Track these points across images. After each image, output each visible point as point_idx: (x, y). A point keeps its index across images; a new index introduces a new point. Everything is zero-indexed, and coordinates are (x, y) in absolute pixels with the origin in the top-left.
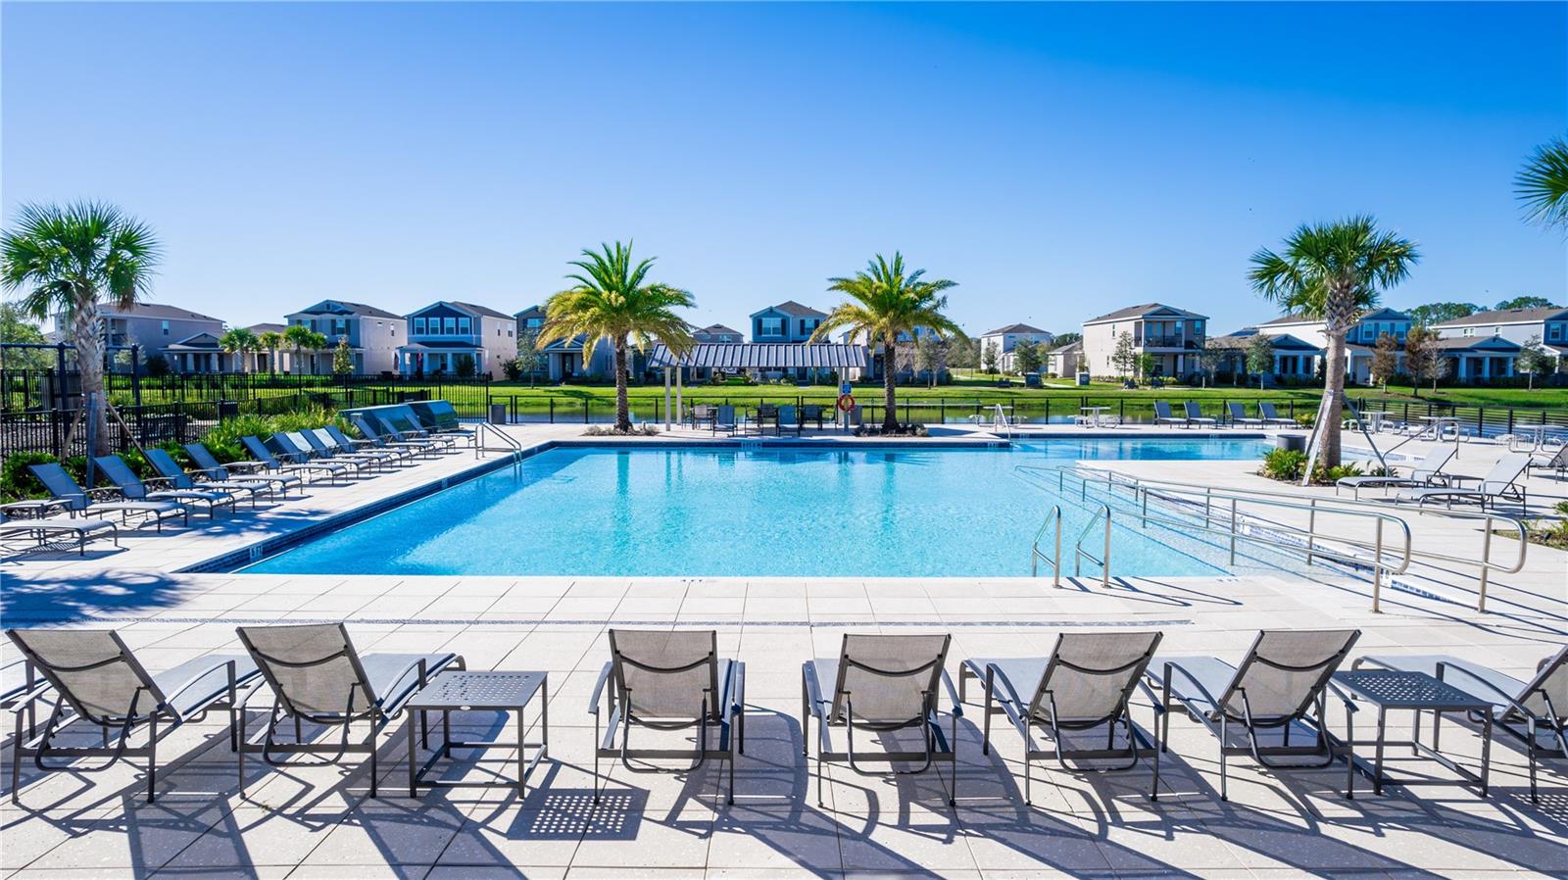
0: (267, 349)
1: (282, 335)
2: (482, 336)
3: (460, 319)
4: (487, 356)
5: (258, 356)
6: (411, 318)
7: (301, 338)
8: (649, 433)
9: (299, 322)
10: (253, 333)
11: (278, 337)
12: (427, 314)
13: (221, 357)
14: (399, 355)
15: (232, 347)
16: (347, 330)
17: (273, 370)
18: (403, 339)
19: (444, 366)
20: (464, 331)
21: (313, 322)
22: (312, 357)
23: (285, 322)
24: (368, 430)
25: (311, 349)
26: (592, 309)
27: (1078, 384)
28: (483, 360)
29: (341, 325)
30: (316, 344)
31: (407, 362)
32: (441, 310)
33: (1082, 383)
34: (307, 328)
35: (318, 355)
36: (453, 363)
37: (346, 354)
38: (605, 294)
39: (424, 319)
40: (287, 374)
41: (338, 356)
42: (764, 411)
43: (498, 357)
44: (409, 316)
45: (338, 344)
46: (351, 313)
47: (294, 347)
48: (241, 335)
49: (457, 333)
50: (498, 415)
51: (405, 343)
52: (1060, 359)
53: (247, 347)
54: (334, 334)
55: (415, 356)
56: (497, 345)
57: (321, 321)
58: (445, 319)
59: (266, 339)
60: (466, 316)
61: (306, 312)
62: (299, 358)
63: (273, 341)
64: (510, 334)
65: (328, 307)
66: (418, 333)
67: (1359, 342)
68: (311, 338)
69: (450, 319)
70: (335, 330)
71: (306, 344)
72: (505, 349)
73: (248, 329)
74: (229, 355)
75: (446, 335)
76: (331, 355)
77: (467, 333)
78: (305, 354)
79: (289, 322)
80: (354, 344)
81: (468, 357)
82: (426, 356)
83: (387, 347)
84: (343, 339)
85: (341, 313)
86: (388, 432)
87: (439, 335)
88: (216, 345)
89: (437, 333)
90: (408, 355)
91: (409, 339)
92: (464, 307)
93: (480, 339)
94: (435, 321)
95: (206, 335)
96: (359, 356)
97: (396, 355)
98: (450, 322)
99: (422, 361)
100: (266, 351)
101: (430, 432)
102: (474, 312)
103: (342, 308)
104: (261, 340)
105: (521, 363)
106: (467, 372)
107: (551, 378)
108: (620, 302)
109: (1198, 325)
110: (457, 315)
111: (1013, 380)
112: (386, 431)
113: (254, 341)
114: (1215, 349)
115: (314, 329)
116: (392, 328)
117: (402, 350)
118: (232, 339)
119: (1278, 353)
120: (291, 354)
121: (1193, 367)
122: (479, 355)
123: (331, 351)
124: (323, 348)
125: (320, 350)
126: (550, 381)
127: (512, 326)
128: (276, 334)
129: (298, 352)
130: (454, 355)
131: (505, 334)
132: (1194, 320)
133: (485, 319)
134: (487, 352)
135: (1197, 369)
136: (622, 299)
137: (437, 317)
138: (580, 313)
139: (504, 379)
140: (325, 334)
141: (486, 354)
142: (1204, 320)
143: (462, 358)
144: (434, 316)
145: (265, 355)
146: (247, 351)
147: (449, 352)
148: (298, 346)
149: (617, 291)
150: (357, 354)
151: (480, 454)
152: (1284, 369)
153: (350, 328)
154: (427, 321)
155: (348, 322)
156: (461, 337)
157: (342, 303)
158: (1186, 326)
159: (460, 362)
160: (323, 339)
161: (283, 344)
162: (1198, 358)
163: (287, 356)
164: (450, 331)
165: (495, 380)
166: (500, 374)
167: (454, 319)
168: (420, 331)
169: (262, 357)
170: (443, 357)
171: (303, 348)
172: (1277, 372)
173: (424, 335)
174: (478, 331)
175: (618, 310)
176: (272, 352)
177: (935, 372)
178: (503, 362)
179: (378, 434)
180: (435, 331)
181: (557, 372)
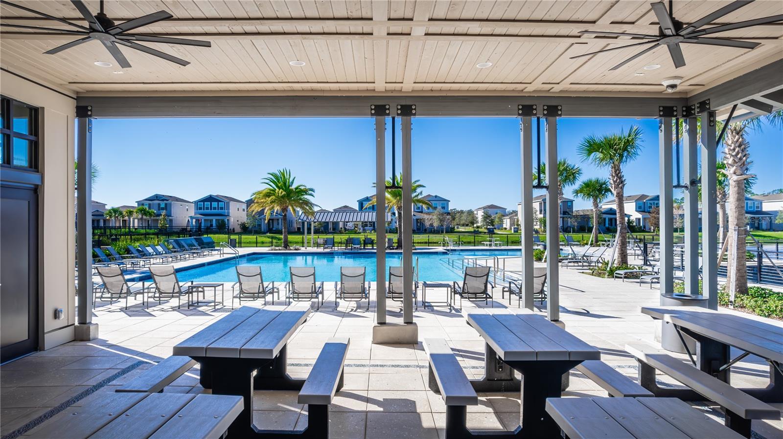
0: (127, 217)
1: (135, 211)
2: (230, 211)
3: (219, 203)
4: (232, 221)
5: (123, 220)
6: (196, 203)
7: (143, 212)
8: (296, 250)
9: (143, 204)
10: (121, 209)
11: (132, 212)
12: (204, 200)
13: (105, 221)
14: (190, 220)
15: (111, 216)
16: (166, 208)
17: (129, 227)
18: (192, 213)
19: (212, 225)
20: (222, 208)
21: (150, 204)
22: (148, 221)
23: (136, 205)
24: (176, 246)
25: (148, 217)
26: (272, 197)
27: (513, 232)
28: (230, 222)
29: (163, 206)
30: (150, 215)
31: (194, 223)
32: (211, 199)
33: (514, 231)
34: (146, 207)
35: (151, 220)
36: (216, 224)
37: (165, 219)
38: (277, 190)
39: (202, 203)
40: (136, 229)
41: (161, 220)
42: (348, 241)
43: (238, 221)
44: (195, 202)
45: (161, 215)
46: (167, 200)
47: (140, 216)
48: (115, 211)
49: (218, 210)
50: (233, 244)
51: (193, 214)
52: (508, 221)
53: (117, 217)
54: (159, 210)
55: (198, 220)
56: (237, 216)
57: (153, 204)
58: (212, 203)
59: (127, 212)
60: (223, 202)
61: (146, 200)
62: (142, 221)
63: (130, 213)
64: (244, 210)
65: (157, 197)
66: (199, 210)
67: (646, 211)
68: (148, 212)
69: (215, 203)
70: (160, 208)
71: (146, 215)
72: (241, 217)
73: (119, 208)
74: (109, 220)
75: (213, 211)
76: (158, 220)
77: (223, 209)
78: (145, 220)
79: (138, 204)
80: (169, 215)
81: (223, 221)
82: (203, 220)
83: (184, 216)
84: (164, 212)
85: (163, 200)
86: (184, 247)
87: (209, 211)
88: (103, 215)
89: (208, 209)
90: (194, 220)
91: (195, 212)
92: (221, 197)
93: (229, 213)
94: (207, 204)
95: (98, 211)
96: (171, 221)
97: (188, 220)
98: (215, 204)
99: (201, 222)
100: (126, 218)
101: (202, 248)
102: (226, 200)
103: (164, 198)
104: (124, 213)
105: (248, 223)
106: (223, 228)
107: (263, 230)
108: (283, 194)
109: (569, 204)
110: (218, 201)
111: (480, 230)
112: (183, 247)
113: (121, 213)
114: (577, 216)
115: (150, 208)
116: (187, 207)
117: (192, 218)
118: (110, 212)
119: (607, 217)
120: (138, 220)
121: (567, 224)
122: (228, 220)
123: (158, 218)
124: (154, 217)
125: (152, 218)
126: (262, 232)
127: (244, 206)
128: (132, 210)
129: (142, 219)
130: (216, 220)
131: (241, 210)
132: (568, 202)
133: (232, 204)
134: (232, 219)
135: (569, 225)
136: (284, 193)
137: (209, 202)
138: (267, 198)
139: (240, 231)
140: (155, 210)
141: (232, 220)
142: (572, 202)
143: (220, 222)
144: (207, 202)
145: (125, 220)
146: (118, 218)
147: (214, 219)
148: (142, 216)
149: (283, 189)
150: (170, 220)
151: (222, 255)
152: (611, 224)
153: (167, 207)
154: (204, 204)
155: (166, 204)
156: (220, 211)
157: (163, 196)
158: (563, 205)
159: (219, 223)
160: (154, 212)
161: (135, 215)
162: (569, 219)
163: (136, 221)
164: (215, 208)
165: (236, 232)
166: (238, 229)
167: (217, 203)
168: (200, 209)
169: (124, 221)
170: (211, 221)
171: (144, 217)
172: (607, 225)
173: (202, 211)
174: (228, 209)
175: (283, 197)
176: (130, 219)
177: (445, 227)
178: (240, 223)
179: (180, 247)
180: (207, 209)
181: (265, 227)
